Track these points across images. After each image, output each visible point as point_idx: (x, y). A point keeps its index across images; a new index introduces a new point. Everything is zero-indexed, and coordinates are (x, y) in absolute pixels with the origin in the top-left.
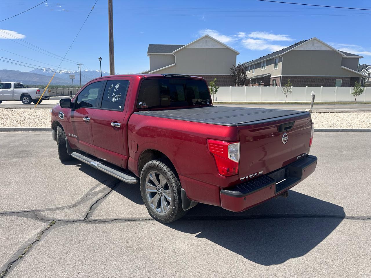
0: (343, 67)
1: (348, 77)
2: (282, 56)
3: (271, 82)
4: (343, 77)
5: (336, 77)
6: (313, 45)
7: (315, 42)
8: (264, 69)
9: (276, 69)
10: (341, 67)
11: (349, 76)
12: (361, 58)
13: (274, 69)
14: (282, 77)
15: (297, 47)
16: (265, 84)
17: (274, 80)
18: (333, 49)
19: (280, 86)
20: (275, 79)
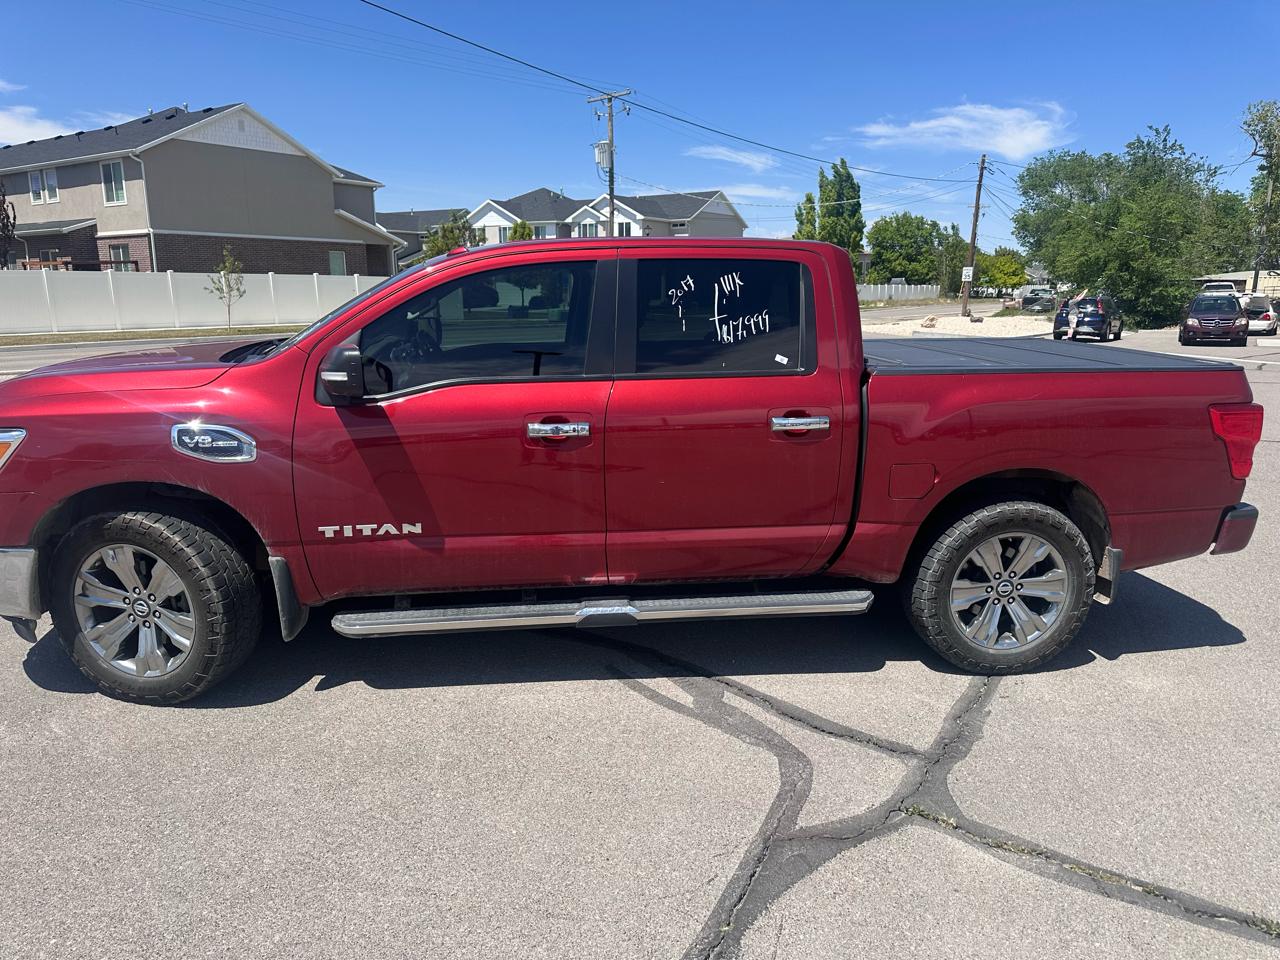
0: (342, 212)
1: (360, 245)
2: (137, 156)
3: (104, 254)
4: (346, 244)
5: (327, 243)
6: (241, 127)
7: (247, 119)
8: (48, 201)
9: (115, 203)
10: (336, 212)
11: (361, 242)
12: (379, 189)
13: (106, 204)
14: (155, 235)
15: (192, 131)
16: (77, 262)
17: (115, 247)
18: (304, 152)
19: (153, 271)
20: (120, 244)
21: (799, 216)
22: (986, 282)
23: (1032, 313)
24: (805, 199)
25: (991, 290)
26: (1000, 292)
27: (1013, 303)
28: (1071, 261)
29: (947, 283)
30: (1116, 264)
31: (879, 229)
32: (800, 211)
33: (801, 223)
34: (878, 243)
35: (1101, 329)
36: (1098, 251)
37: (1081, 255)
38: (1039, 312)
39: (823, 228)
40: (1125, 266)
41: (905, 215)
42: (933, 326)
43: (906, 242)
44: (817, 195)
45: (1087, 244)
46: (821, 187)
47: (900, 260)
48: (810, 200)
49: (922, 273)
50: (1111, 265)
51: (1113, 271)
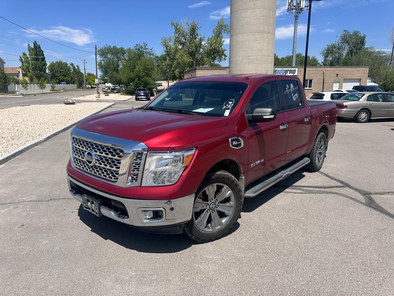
21: (21, 60)
22: (88, 83)
23: (115, 93)
24: (22, 54)
25: (89, 86)
26: (92, 86)
27: (105, 90)
28: (125, 78)
29: (78, 84)
30: (137, 79)
31: (52, 65)
32: (21, 58)
33: (23, 62)
34: (51, 70)
35: (147, 97)
36: (132, 75)
37: (128, 76)
38: (117, 93)
39: (33, 65)
40: (139, 80)
41: (60, 61)
42: (100, 97)
43: (62, 70)
44: (27, 53)
45: (129, 73)
46: (29, 50)
47: (61, 76)
48: (24, 54)
49: (69, 81)
50: (136, 79)
51: (137, 81)
